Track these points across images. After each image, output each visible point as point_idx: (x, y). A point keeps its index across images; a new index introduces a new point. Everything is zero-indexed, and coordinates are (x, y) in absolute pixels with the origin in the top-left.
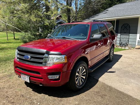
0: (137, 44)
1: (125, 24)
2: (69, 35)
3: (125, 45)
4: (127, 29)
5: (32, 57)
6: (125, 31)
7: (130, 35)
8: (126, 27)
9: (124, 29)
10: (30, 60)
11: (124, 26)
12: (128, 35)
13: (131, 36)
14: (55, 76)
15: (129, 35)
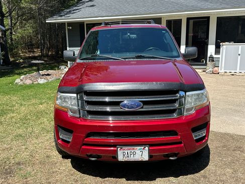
14: (202, 132)
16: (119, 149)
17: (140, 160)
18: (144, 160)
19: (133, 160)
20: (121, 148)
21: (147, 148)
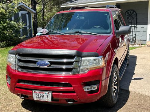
0: (148, 39)
1: (129, 10)
2: (68, 29)
3: (131, 42)
4: (133, 18)
5: (52, 63)
6: (130, 21)
7: (138, 26)
8: (130, 15)
9: (128, 18)
10: (50, 67)
11: (128, 13)
12: (134, 26)
13: (140, 27)
14: (93, 87)
15: (136, 26)
16: (33, 92)
17: (46, 101)
18: (49, 101)
19: (43, 100)
20: (35, 92)
21: (50, 93)
